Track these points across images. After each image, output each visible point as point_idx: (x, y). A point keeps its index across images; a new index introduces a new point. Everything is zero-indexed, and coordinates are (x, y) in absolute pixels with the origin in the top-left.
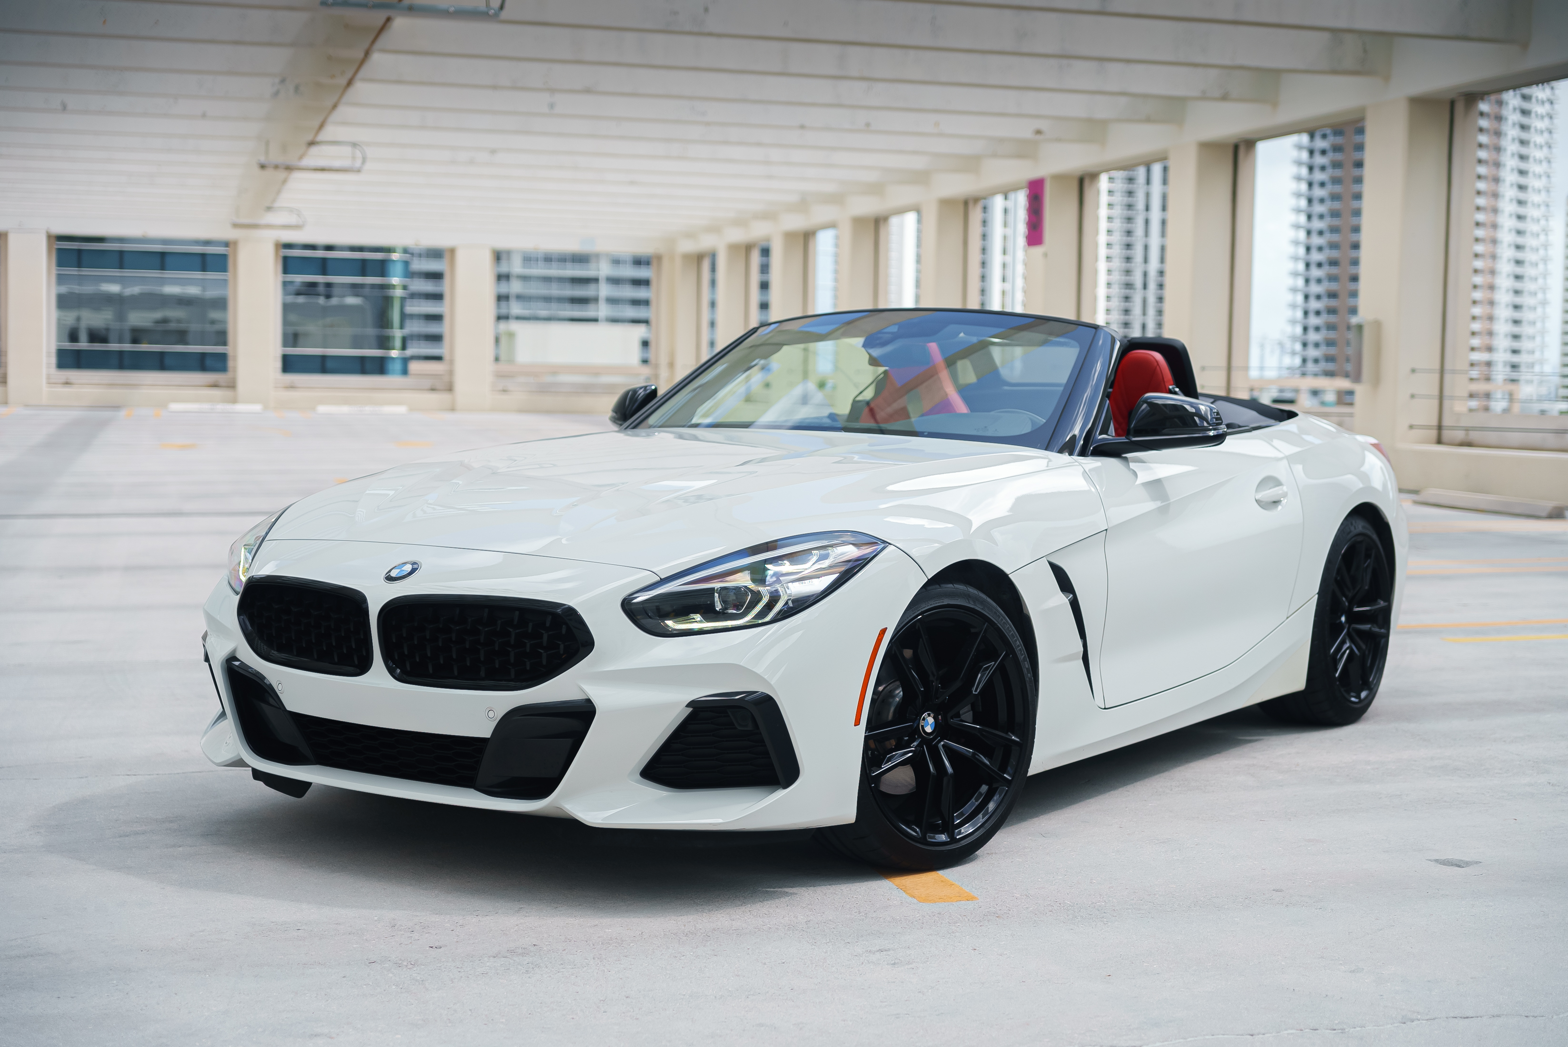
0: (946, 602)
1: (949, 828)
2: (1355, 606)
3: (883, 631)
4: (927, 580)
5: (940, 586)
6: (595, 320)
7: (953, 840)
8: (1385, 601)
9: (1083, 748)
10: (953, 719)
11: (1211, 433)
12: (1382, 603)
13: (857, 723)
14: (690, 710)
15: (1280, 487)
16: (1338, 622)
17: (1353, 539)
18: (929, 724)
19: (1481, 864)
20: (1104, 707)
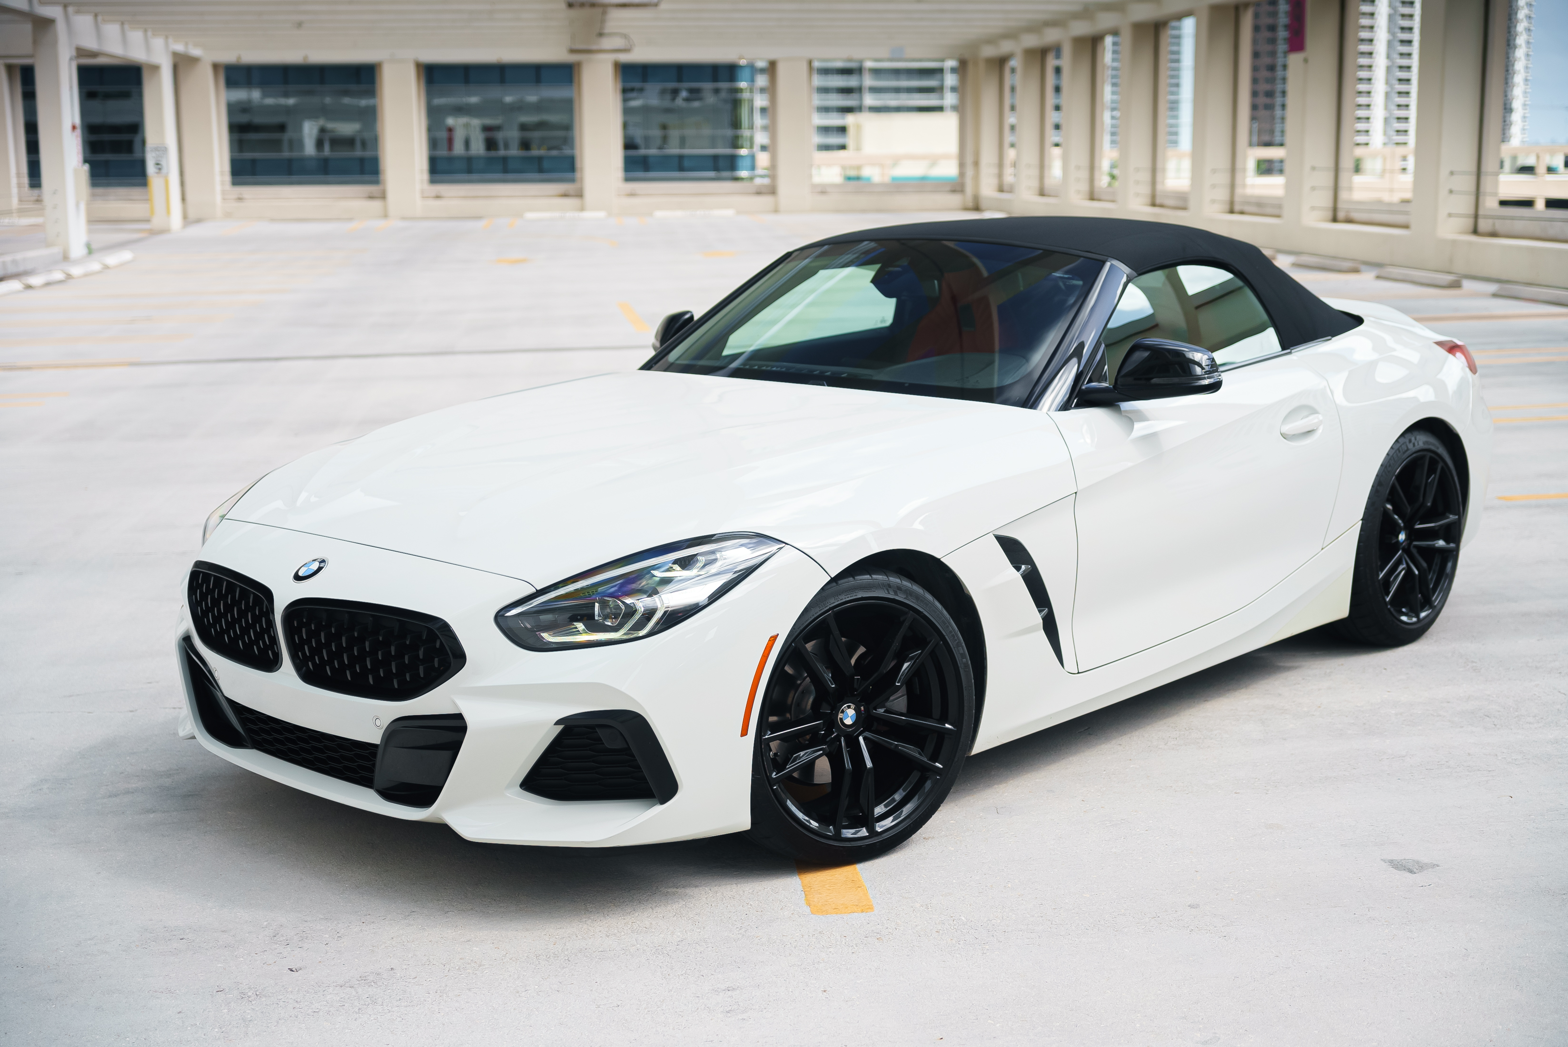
0: (860, 595)
1: (868, 821)
2: (1418, 523)
3: (774, 639)
4: (830, 578)
5: (854, 578)
6: (940, 109)
7: (872, 832)
8: (1455, 514)
9: (1050, 717)
10: (876, 710)
11: (1206, 382)
12: (1452, 517)
13: (744, 733)
14: (560, 727)
15: (1316, 415)
16: (1394, 541)
17: (1414, 455)
18: (849, 716)
19: (1438, 867)
20: (1077, 672)
